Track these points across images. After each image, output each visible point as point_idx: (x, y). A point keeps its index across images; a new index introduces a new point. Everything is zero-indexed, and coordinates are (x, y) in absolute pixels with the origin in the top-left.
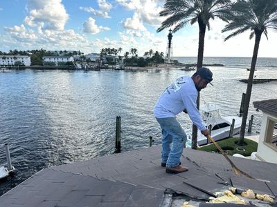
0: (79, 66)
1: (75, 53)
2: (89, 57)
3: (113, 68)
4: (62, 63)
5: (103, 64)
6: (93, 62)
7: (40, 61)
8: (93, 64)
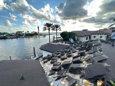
2: (11, 34)
3: (22, 37)
5: (18, 36)
6: (14, 36)
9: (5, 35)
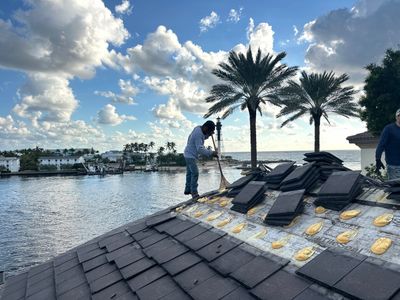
0: (92, 169)
1: (86, 151)
2: (106, 156)
3: (141, 170)
4: (67, 166)
5: (127, 164)
6: (113, 162)
7: (34, 165)
8: (112, 165)
9: (81, 160)
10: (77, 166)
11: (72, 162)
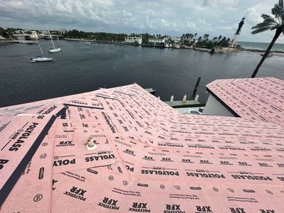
2: (173, 39)
3: (188, 48)
4: (158, 43)
6: (176, 43)
7: (147, 41)
9: (163, 41)
10: (162, 43)
11: (160, 42)
